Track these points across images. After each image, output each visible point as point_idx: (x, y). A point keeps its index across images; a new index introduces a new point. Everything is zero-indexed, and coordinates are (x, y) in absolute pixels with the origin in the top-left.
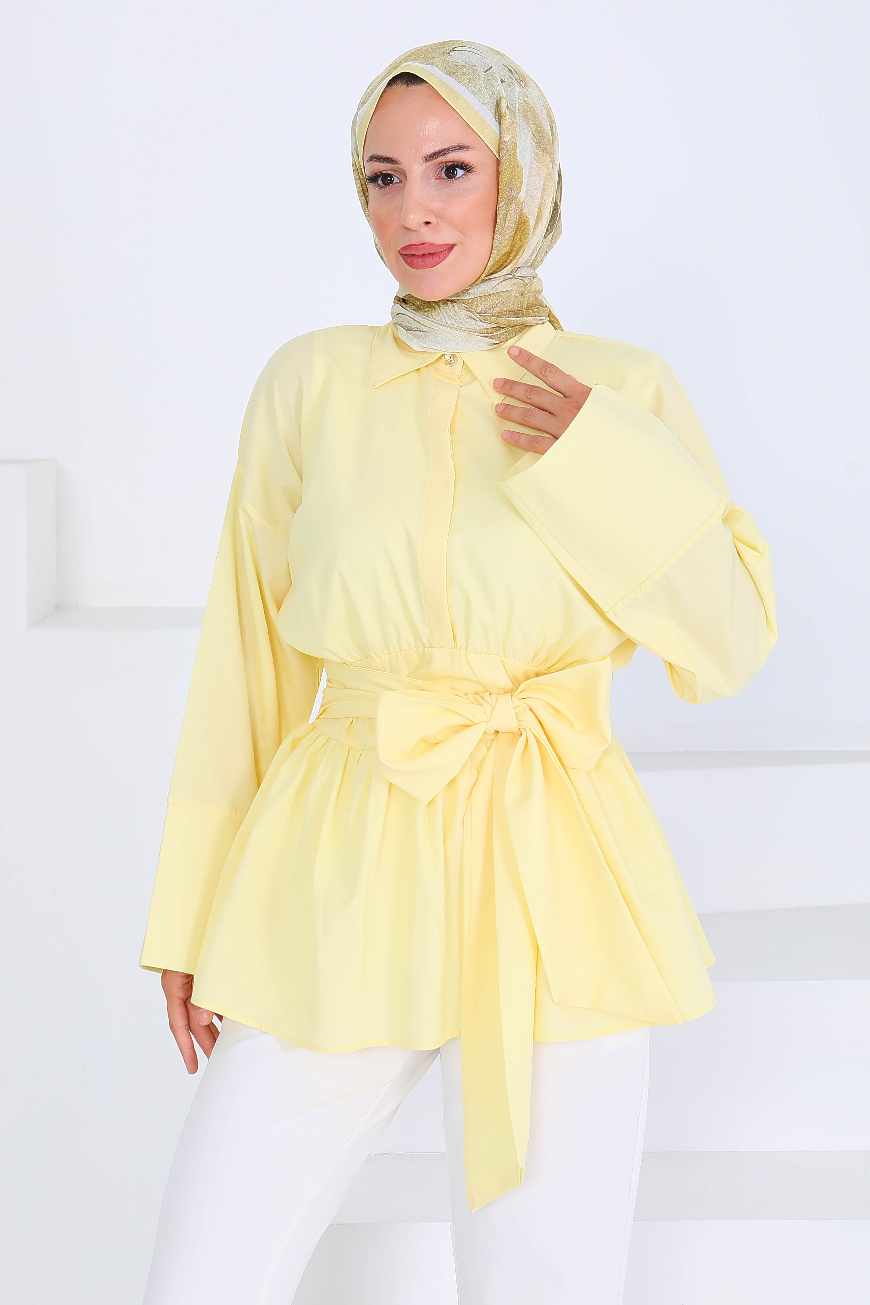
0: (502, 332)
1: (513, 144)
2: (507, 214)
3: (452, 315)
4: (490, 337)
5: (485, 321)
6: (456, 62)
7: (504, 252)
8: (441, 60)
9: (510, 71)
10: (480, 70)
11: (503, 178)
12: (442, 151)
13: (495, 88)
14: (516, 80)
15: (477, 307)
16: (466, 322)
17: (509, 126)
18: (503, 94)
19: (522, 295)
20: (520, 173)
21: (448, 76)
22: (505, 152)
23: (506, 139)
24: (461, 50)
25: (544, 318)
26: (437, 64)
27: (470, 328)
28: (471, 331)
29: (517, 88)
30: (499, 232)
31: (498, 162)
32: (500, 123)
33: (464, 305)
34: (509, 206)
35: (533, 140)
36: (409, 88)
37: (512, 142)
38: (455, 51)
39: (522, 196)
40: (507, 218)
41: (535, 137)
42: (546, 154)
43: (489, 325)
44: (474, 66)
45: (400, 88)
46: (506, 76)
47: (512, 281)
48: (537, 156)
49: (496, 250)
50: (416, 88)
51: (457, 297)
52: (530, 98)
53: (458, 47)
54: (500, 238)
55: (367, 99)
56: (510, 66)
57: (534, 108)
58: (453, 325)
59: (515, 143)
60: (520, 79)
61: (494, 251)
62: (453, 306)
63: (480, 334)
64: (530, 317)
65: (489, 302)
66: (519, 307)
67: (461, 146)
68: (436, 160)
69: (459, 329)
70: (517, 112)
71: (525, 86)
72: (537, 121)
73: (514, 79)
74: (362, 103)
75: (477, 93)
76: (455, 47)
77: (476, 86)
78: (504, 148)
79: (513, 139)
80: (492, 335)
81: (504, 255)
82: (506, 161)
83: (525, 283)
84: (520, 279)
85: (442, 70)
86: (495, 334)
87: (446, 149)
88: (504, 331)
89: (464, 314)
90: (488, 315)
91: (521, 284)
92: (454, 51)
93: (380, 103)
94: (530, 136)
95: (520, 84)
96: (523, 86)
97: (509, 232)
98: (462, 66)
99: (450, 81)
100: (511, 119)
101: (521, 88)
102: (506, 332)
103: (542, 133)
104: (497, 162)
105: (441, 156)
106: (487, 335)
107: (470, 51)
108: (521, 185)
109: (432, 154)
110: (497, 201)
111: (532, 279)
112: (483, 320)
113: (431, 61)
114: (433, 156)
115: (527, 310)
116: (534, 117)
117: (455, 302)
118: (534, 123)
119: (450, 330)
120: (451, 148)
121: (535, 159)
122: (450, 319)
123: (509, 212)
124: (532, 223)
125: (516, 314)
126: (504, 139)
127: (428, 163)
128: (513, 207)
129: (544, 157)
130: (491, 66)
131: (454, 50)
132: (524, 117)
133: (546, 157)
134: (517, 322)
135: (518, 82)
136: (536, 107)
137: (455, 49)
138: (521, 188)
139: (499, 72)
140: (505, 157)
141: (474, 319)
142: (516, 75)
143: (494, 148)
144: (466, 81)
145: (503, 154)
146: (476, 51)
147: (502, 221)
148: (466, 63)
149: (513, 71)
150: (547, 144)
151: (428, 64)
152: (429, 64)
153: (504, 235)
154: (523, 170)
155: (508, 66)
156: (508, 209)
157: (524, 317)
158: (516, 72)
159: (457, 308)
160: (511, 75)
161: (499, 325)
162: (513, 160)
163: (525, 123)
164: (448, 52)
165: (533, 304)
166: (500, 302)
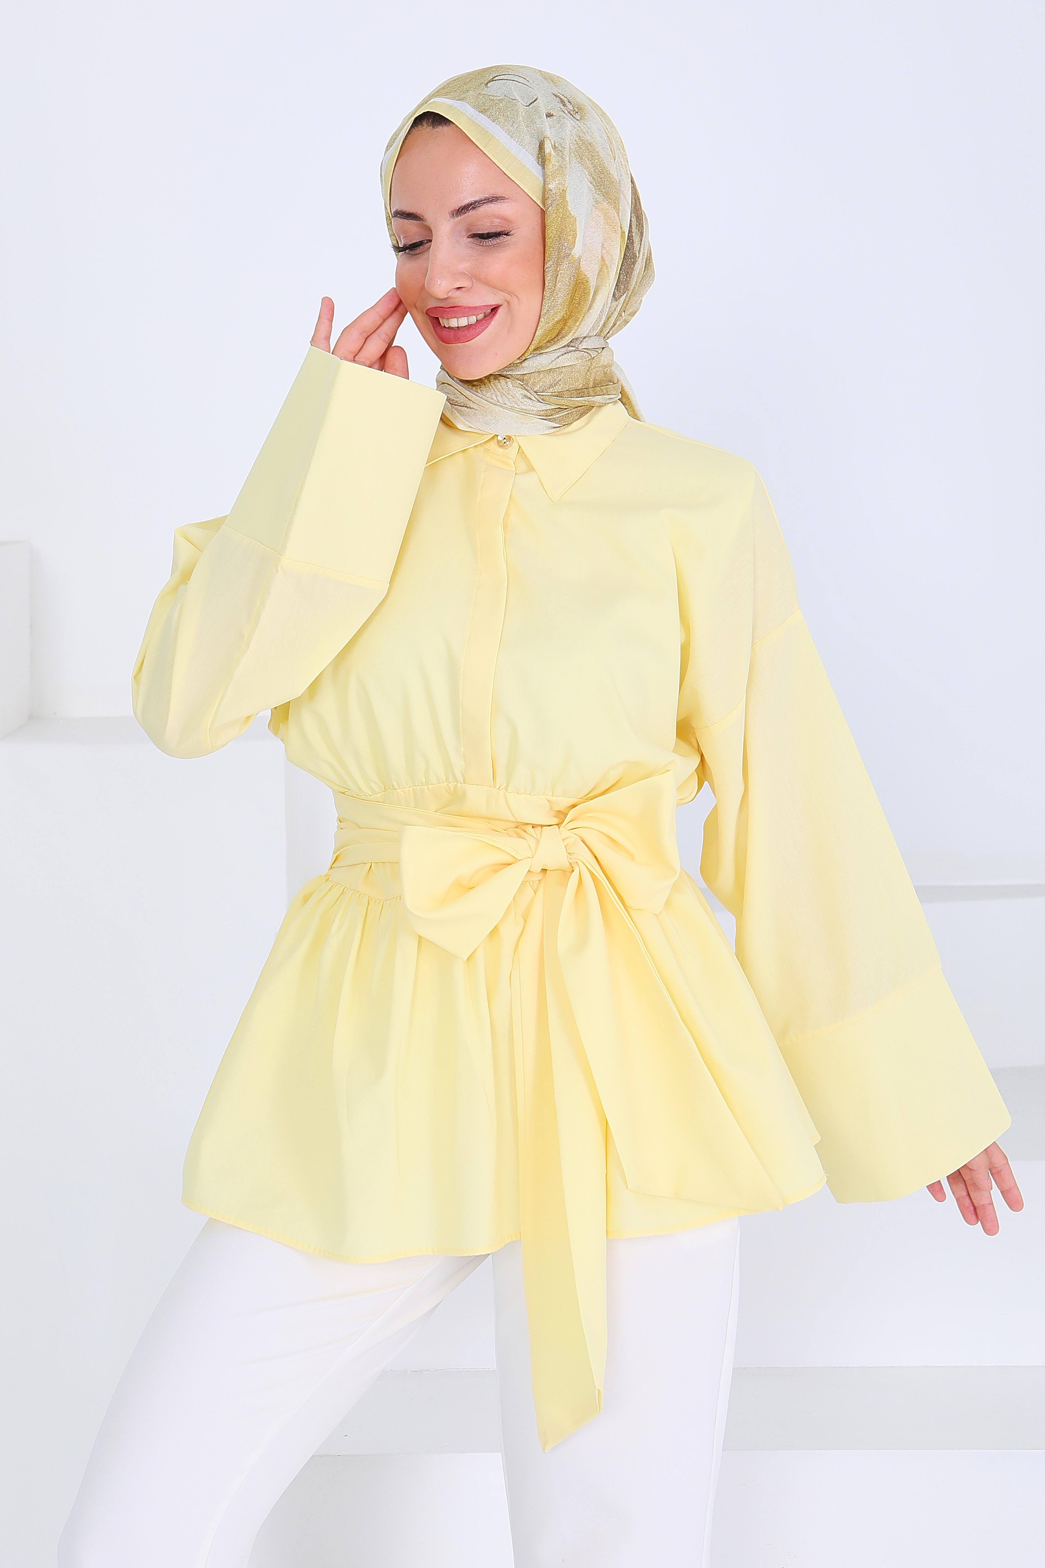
0: (563, 414)
1: (561, 191)
2: (558, 275)
3: (504, 392)
4: (549, 420)
5: (543, 401)
6: (493, 96)
7: (556, 320)
8: (475, 94)
9: (562, 101)
10: (521, 104)
11: (550, 233)
12: (471, 204)
13: (538, 126)
14: (568, 112)
15: (534, 384)
16: (521, 402)
17: (555, 170)
18: (548, 132)
19: (588, 371)
20: (573, 225)
21: (481, 113)
22: (550, 202)
23: (551, 186)
24: (502, 80)
25: (614, 396)
26: (469, 99)
27: (525, 409)
28: (526, 412)
29: (569, 123)
30: (547, 297)
31: (543, 213)
32: (543, 167)
33: (519, 382)
34: (560, 265)
35: (591, 183)
37: (560, 189)
38: (496, 80)
39: (577, 252)
40: (558, 280)
41: (595, 180)
42: (608, 200)
43: (548, 406)
44: (514, 100)
45: (426, 129)
46: (556, 107)
47: (575, 355)
48: (597, 202)
49: (544, 317)
50: (442, 129)
51: (509, 371)
52: (588, 133)
53: (500, 75)
54: (550, 304)
55: (393, 142)
56: (563, 95)
57: (594, 145)
58: (505, 404)
59: (563, 190)
60: (575, 110)
61: (542, 319)
62: (507, 383)
63: (537, 417)
64: (598, 395)
65: (549, 379)
66: (584, 385)
67: (494, 197)
68: (465, 215)
69: (512, 409)
70: (566, 153)
71: (581, 119)
72: (597, 161)
73: (567, 112)
74: (389, 147)
75: (514, 133)
76: (497, 76)
77: (514, 125)
78: (549, 198)
79: (561, 186)
80: (551, 417)
81: (558, 322)
82: (552, 212)
83: (591, 356)
84: (585, 352)
85: (474, 107)
86: (555, 416)
87: (476, 202)
88: (566, 413)
89: (519, 392)
90: (546, 394)
91: (586, 358)
92: (494, 80)
93: (404, 147)
94: (586, 179)
95: (574, 118)
96: (577, 120)
97: (562, 295)
98: (499, 100)
99: (483, 120)
100: (558, 162)
101: (575, 122)
102: (568, 414)
103: (603, 174)
104: (541, 213)
105: (471, 209)
106: (545, 418)
107: (513, 80)
108: (575, 240)
109: (460, 208)
110: (544, 260)
111: (600, 352)
112: (541, 400)
113: (463, 96)
114: (461, 211)
115: (593, 388)
116: (592, 156)
117: (508, 378)
118: (593, 163)
119: (501, 409)
120: (482, 200)
121: (594, 207)
122: (502, 397)
123: (561, 272)
124: (592, 283)
125: (580, 392)
126: (549, 187)
127: (456, 219)
128: (565, 265)
129: (605, 204)
130: (536, 98)
131: (494, 79)
132: (578, 157)
133: (607, 204)
134: (581, 403)
135: (571, 115)
136: (596, 144)
137: (497, 78)
138: (575, 242)
139: (546, 104)
140: (550, 208)
141: (530, 399)
142: (570, 107)
143: (538, 198)
144: (502, 119)
145: (548, 204)
146: (521, 80)
147: (550, 284)
148: (505, 96)
149: (566, 102)
150: (609, 188)
151: (458, 100)
152: (460, 100)
153: (554, 300)
154: (577, 221)
155: (561, 96)
156: (558, 269)
157: (589, 396)
158: (569, 102)
159: (511, 386)
160: (562, 107)
161: (560, 407)
162: (561, 210)
163: (579, 165)
164: (486, 82)
165: (600, 380)
166: (561, 380)
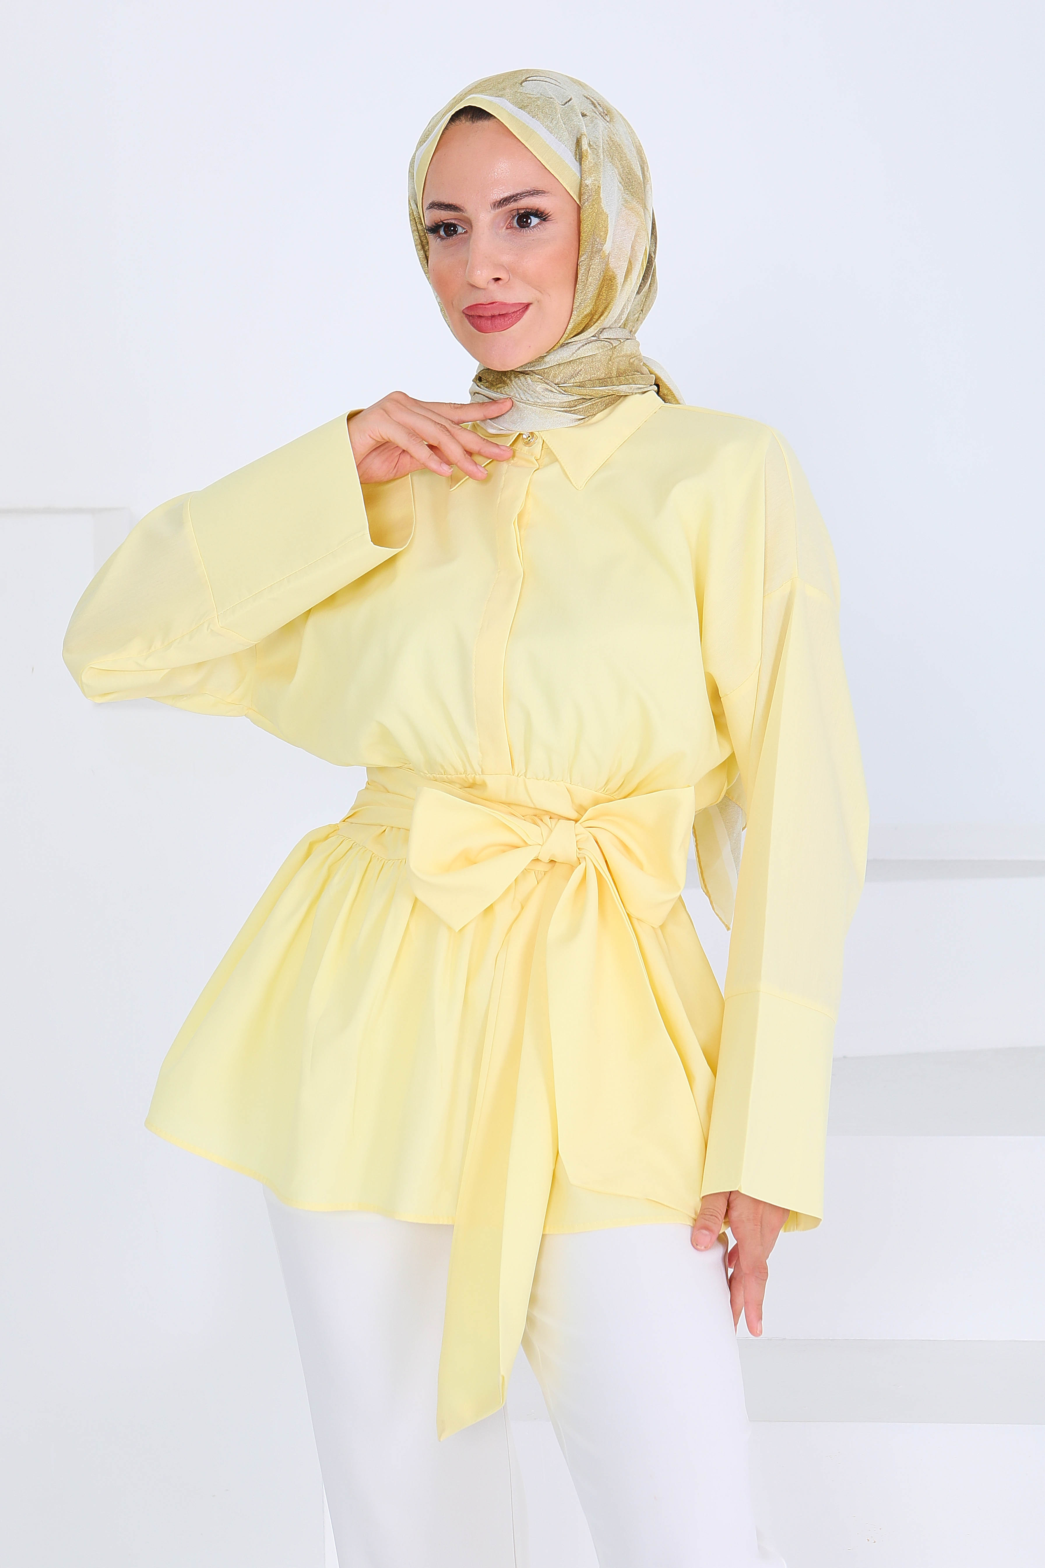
0: (587, 405)
1: (597, 187)
2: (590, 269)
3: (524, 388)
4: (572, 412)
5: (566, 392)
6: (529, 94)
7: (585, 313)
8: (512, 92)
9: (593, 103)
10: (558, 102)
11: (585, 227)
12: (513, 197)
13: (575, 123)
14: (600, 114)
15: (556, 377)
16: (543, 396)
17: (591, 167)
18: (584, 130)
19: (611, 360)
20: (605, 221)
21: (520, 109)
22: (586, 197)
23: (588, 182)
24: (535, 80)
26: (506, 96)
27: (549, 403)
28: (548, 406)
29: (601, 123)
30: (580, 290)
31: (579, 208)
32: (581, 164)
33: (539, 377)
34: (593, 260)
35: (620, 183)
36: (474, 124)
37: (595, 185)
38: (529, 81)
39: (607, 248)
40: (590, 274)
41: (623, 180)
42: (636, 200)
43: (570, 397)
44: (551, 98)
45: (464, 124)
46: (589, 109)
47: (596, 345)
48: (626, 201)
49: (576, 310)
50: (484, 123)
51: (530, 367)
52: (617, 134)
53: (532, 77)
54: (582, 297)
55: (427, 138)
56: (593, 98)
57: (622, 146)
58: (528, 400)
59: (598, 187)
60: (604, 112)
61: (575, 313)
62: (527, 378)
63: (559, 409)
64: (623, 385)
65: (569, 370)
66: (607, 374)
67: (535, 190)
68: (507, 207)
69: (535, 404)
70: (601, 151)
71: (610, 121)
72: (625, 162)
73: (598, 113)
74: (422, 142)
75: (554, 129)
76: (529, 77)
77: (553, 121)
78: (585, 193)
79: (597, 182)
80: (575, 408)
81: (586, 316)
82: (588, 207)
83: (613, 346)
84: (606, 342)
85: (513, 103)
86: (578, 407)
87: (518, 194)
88: (590, 404)
89: (541, 387)
90: (568, 385)
91: (608, 347)
92: (527, 81)
93: (441, 141)
94: (616, 179)
95: (605, 119)
96: (608, 121)
97: (592, 290)
98: (536, 98)
99: (523, 115)
100: (594, 159)
101: (606, 123)
102: (592, 405)
103: (631, 176)
104: (578, 208)
105: (512, 202)
106: (568, 409)
107: (545, 81)
108: (606, 236)
109: (501, 200)
110: (579, 254)
111: (622, 342)
112: (563, 392)
113: (501, 93)
114: (503, 202)
116: (621, 157)
117: (528, 374)
118: (621, 163)
120: (524, 193)
121: (624, 206)
122: (527, 393)
123: (592, 266)
124: (620, 279)
125: (604, 382)
126: (586, 182)
127: (497, 211)
128: (597, 260)
129: (634, 203)
130: (570, 98)
131: (528, 79)
132: (609, 156)
133: (637, 203)
134: (605, 393)
135: (602, 116)
136: (624, 145)
137: (529, 79)
138: (606, 238)
139: (580, 104)
140: (586, 203)
141: (552, 391)
142: (600, 109)
143: (574, 193)
144: (541, 115)
145: (584, 200)
146: (553, 81)
147: (583, 277)
148: (541, 95)
149: (597, 104)
150: (637, 188)
151: (497, 97)
152: (498, 96)
153: (584, 294)
154: (609, 218)
155: (591, 98)
156: (590, 264)
157: (614, 386)
158: (599, 105)
159: (531, 381)
160: (593, 108)
161: (583, 397)
162: (596, 206)
163: (611, 164)
164: (520, 82)
166: (583, 370)
